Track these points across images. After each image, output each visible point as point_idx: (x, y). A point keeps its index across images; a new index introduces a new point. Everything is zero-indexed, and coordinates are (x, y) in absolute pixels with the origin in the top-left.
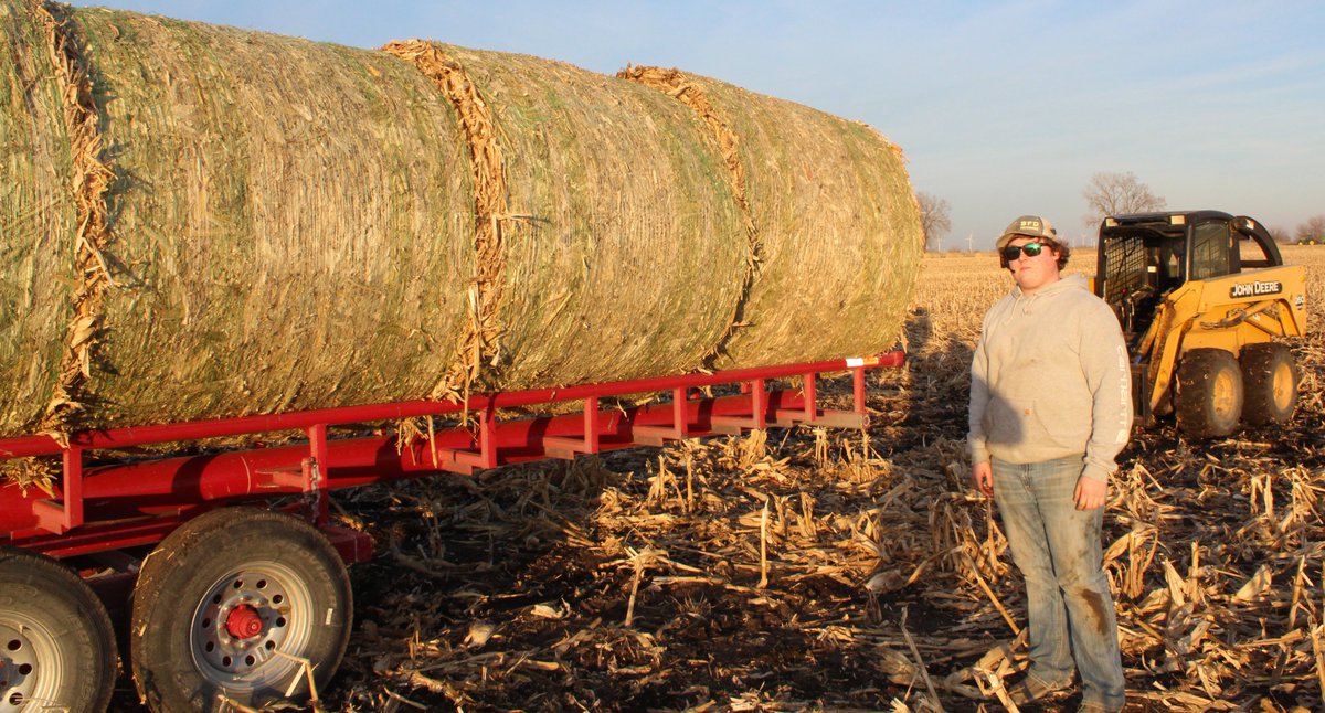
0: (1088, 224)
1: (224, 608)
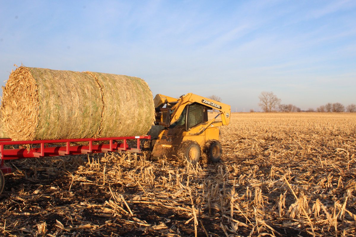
0: (260, 105)
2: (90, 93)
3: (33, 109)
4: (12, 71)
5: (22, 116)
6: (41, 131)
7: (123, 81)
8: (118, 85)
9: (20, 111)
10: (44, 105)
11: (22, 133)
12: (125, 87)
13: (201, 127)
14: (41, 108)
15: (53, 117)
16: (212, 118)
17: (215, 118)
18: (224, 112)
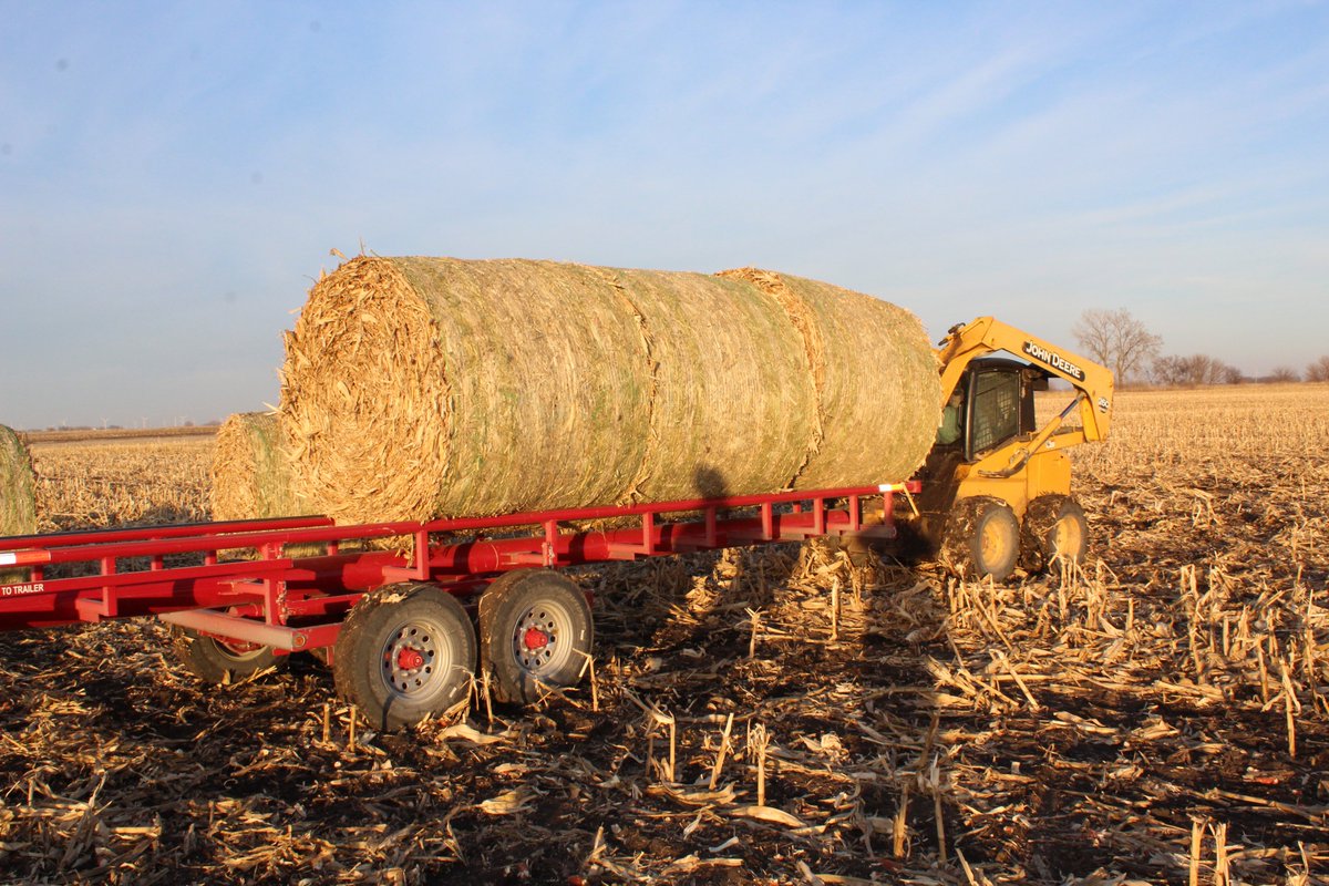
1: (523, 630)
2: (609, 338)
3: (426, 411)
4: (321, 273)
5: (379, 437)
6: (456, 488)
7: (700, 293)
8: (690, 309)
9: (369, 419)
10: (466, 393)
11: (379, 500)
12: (714, 316)
13: (1013, 451)
14: (456, 406)
15: (496, 435)
16: (1053, 416)
17: (1062, 415)
18: (1094, 393)
